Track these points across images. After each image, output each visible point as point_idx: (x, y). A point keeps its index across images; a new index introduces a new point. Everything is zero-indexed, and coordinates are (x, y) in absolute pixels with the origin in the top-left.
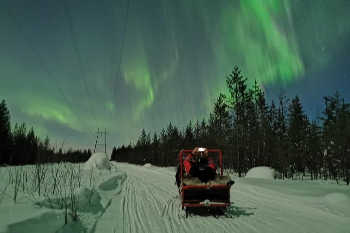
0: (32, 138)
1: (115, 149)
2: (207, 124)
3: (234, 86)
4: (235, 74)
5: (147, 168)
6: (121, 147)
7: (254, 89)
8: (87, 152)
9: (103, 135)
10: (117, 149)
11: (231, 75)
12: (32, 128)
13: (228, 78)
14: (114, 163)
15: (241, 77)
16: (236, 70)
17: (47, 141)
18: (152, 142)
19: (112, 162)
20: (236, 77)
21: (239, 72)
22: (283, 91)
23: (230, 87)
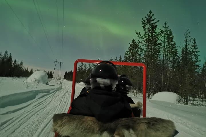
0: (10, 60)
1: (66, 72)
2: (123, 58)
3: (147, 26)
4: (149, 16)
5: (81, 85)
6: (70, 71)
7: (164, 30)
8: (50, 73)
9: (59, 63)
10: (67, 72)
11: (146, 17)
12: (11, 54)
13: (143, 20)
14: (65, 80)
15: (154, 19)
16: (150, 13)
17: (22, 63)
18: (87, 69)
19: (64, 80)
20: (150, 19)
21: (153, 15)
22: (188, 32)
23: (144, 27)
